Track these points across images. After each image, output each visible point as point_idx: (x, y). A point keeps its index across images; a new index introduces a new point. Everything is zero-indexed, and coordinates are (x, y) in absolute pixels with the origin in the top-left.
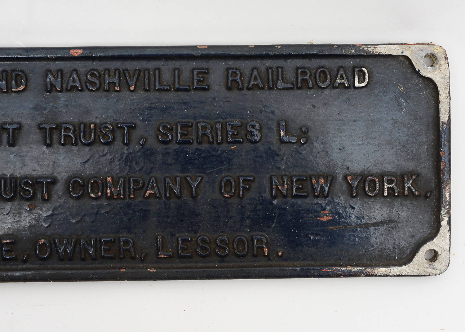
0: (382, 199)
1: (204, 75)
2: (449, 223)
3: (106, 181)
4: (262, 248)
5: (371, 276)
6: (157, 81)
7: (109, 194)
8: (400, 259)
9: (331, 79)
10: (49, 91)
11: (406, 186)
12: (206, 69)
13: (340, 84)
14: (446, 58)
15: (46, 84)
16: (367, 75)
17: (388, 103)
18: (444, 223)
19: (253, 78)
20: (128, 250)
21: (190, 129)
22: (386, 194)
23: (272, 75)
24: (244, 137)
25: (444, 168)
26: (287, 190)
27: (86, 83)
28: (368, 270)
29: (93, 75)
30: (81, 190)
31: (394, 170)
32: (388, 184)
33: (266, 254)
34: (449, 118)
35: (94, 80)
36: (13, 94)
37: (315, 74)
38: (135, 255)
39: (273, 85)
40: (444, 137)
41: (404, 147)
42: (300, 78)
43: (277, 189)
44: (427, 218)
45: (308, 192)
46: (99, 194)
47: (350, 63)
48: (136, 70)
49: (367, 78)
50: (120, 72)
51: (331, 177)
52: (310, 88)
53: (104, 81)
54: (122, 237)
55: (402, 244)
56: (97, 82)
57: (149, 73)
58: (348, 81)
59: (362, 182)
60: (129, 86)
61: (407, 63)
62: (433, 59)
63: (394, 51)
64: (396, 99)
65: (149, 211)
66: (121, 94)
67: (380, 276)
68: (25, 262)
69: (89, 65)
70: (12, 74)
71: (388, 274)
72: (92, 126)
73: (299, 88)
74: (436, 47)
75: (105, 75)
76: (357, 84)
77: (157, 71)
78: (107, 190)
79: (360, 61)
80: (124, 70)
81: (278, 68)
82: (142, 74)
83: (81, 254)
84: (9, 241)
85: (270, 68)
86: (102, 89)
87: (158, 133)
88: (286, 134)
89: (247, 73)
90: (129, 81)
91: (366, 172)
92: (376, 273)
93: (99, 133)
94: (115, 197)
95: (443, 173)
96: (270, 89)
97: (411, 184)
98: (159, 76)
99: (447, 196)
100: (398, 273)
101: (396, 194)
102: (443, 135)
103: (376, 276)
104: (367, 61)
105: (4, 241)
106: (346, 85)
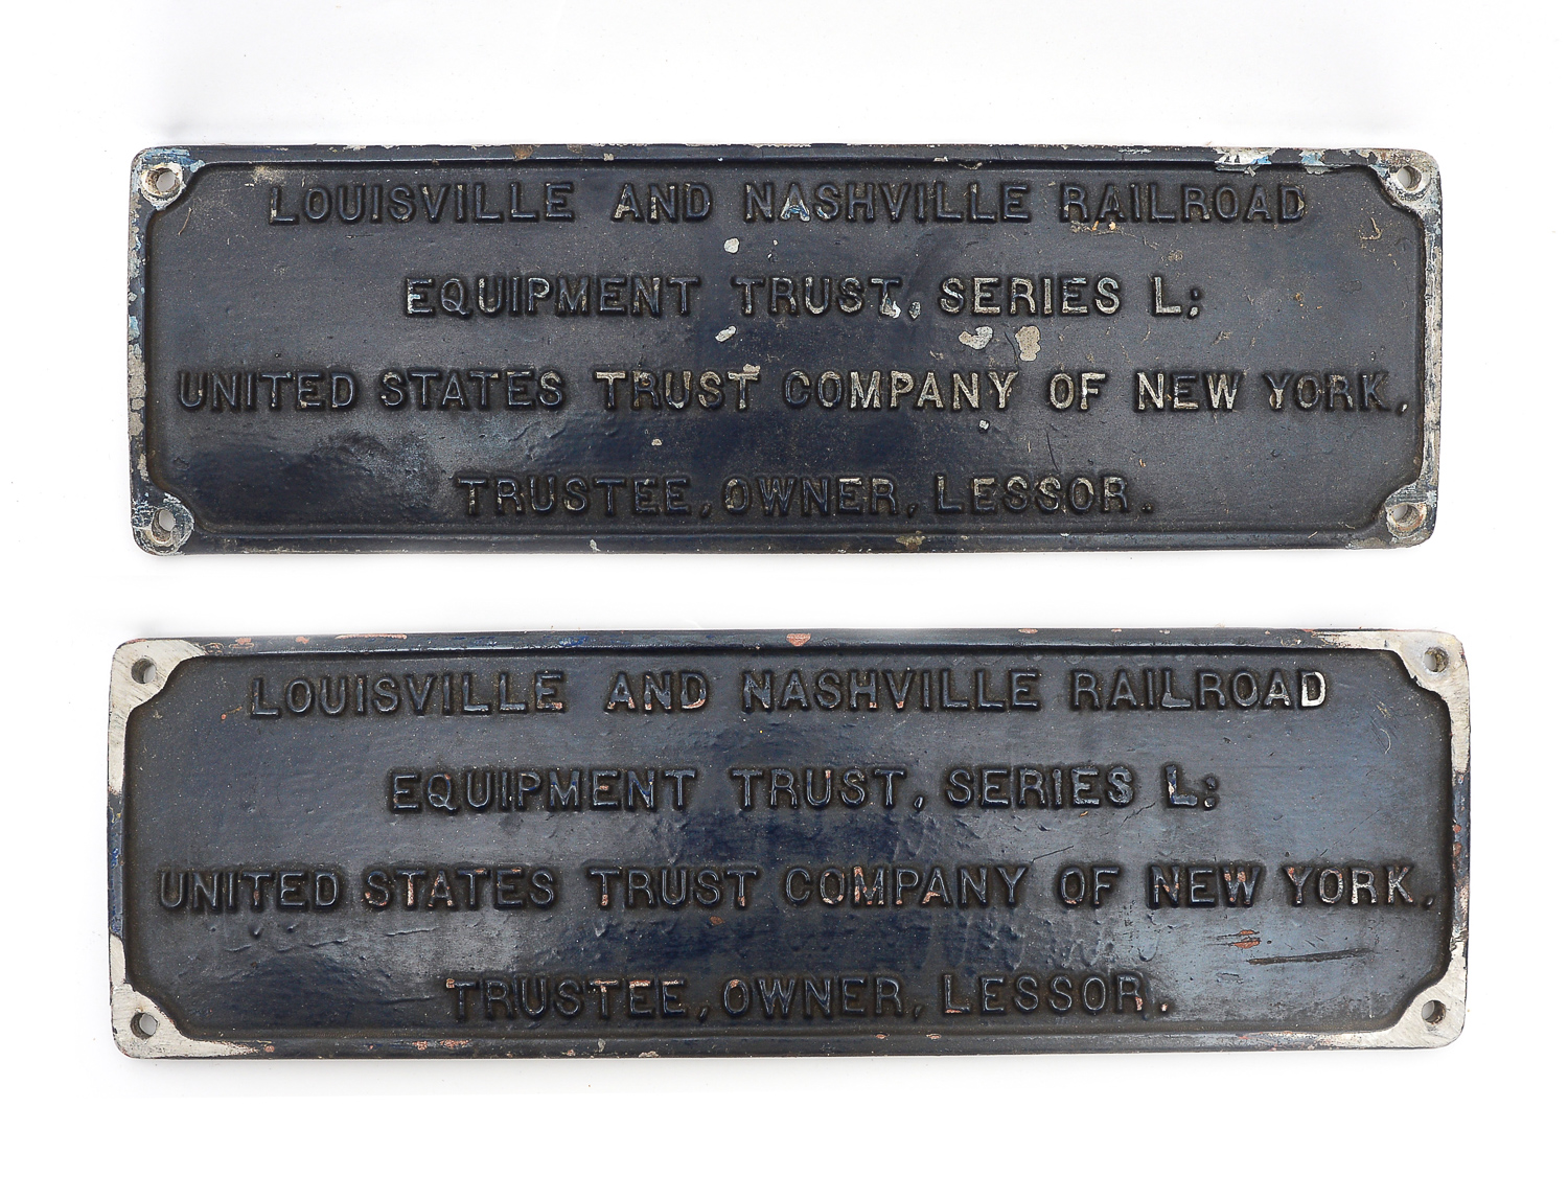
0: (1348, 910)
1: (1029, 682)
2: (1465, 954)
3: (853, 874)
4: (1133, 998)
5: (1326, 1048)
6: (945, 693)
7: (857, 898)
8: (1377, 1017)
9: (1258, 691)
10: (748, 711)
11: (1392, 886)
12: (1032, 671)
13: (1274, 700)
14: (1463, 657)
15: (744, 698)
16: (1323, 685)
17: (1359, 736)
18: (1457, 953)
19: (1119, 688)
20: (892, 1001)
21: (1005, 780)
22: (1355, 901)
23: (1154, 683)
24: (1103, 796)
25: (1459, 855)
26: (1179, 891)
27: (815, 696)
28: (1321, 1037)
29: (829, 680)
30: (807, 890)
31: (1368, 859)
32: (1358, 882)
33: (1139, 1008)
34: (1469, 765)
35: (832, 689)
36: (683, 715)
37: (1231, 682)
38: (903, 1008)
39: (1155, 701)
40: (1458, 800)
41: (1388, 815)
42: (1204, 689)
43: (1162, 889)
44: (1428, 944)
45: (1215, 897)
46: (840, 898)
47: (1294, 662)
48: (906, 672)
49: (1323, 690)
50: (877, 675)
51: (1259, 869)
52: (1221, 708)
53: (849, 691)
54: (880, 976)
55: (1381, 991)
56: (838, 694)
57: (930, 678)
58: (1289, 695)
59: (1313, 879)
60: (894, 702)
61: (1393, 664)
62: (1439, 659)
63: (1372, 642)
64: (1374, 728)
65: (928, 929)
66: (881, 715)
67: (1341, 1048)
68: (702, 1020)
69: (823, 662)
70: (680, 677)
71: (1357, 1045)
72: (828, 773)
73: (1201, 707)
74: (1445, 636)
75: (850, 680)
76: (1305, 702)
77: (945, 675)
78: (853, 891)
79: (1309, 660)
80: (885, 673)
81: (1163, 671)
82: (917, 678)
83: (805, 1008)
84: (676, 982)
85: (1151, 670)
86: (845, 705)
87: (947, 787)
88: (1178, 792)
89: (1108, 679)
90: (895, 693)
91: (1319, 862)
92: (1335, 1044)
93: (840, 787)
94: (869, 903)
95: (1457, 863)
96: (1149, 707)
97: (1400, 883)
98: (949, 683)
99: (1464, 905)
100: (1373, 1045)
101: (1373, 901)
102: (1457, 797)
103: (1334, 1048)
104: (1321, 660)
105: (667, 983)
106: (1287, 703)
